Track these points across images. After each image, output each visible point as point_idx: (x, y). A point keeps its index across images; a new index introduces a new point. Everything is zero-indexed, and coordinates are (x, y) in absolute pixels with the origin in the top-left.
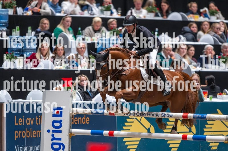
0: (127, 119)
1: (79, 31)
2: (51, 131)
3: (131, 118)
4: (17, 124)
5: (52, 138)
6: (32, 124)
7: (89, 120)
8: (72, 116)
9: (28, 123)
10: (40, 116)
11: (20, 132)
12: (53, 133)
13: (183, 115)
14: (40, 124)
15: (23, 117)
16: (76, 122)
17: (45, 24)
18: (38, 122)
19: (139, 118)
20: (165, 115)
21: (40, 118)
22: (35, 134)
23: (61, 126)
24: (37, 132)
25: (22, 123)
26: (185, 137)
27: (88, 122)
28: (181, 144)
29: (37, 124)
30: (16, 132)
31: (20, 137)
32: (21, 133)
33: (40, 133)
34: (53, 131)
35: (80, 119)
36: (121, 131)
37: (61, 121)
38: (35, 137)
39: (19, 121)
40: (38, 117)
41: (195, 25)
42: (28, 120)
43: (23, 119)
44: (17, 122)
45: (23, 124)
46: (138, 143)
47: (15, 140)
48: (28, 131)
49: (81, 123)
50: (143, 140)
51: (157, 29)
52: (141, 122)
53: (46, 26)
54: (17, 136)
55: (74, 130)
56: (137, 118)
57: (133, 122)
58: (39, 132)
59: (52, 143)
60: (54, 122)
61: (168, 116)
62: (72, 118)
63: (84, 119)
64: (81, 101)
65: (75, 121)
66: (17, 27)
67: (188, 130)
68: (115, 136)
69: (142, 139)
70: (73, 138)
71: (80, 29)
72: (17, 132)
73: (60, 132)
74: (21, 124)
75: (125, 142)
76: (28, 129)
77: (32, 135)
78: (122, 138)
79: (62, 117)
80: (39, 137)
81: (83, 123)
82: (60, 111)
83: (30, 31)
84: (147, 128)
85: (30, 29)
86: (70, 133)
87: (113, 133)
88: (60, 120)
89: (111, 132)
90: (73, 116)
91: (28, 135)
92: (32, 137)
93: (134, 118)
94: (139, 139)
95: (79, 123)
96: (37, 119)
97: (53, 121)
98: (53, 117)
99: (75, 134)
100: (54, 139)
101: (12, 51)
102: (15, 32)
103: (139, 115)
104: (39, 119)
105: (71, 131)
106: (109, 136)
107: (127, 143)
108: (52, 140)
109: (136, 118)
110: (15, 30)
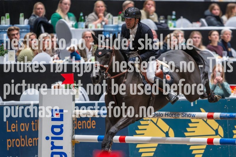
0: (141, 122)
1: (81, 17)
2: (50, 138)
3: (145, 120)
4: (10, 131)
5: (52, 146)
6: (27, 130)
7: (95, 124)
8: (74, 120)
9: (22, 129)
10: (37, 121)
11: (13, 140)
12: (53, 141)
13: (208, 114)
14: (36, 130)
15: (17, 122)
16: (80, 126)
17: (39, 9)
18: (34, 128)
19: (155, 120)
20: (186, 115)
21: (37, 122)
22: (31, 142)
23: (61, 132)
24: (34, 139)
25: (15, 129)
26: (210, 142)
27: (94, 126)
28: (206, 150)
29: (34, 130)
30: (8, 140)
31: (13, 146)
32: (14, 142)
33: (38, 140)
34: (53, 138)
35: (84, 123)
36: (133, 136)
37: (62, 125)
38: (31, 145)
39: (12, 128)
40: (34, 122)
41: (216, 7)
42: (22, 126)
43: (17, 124)
44: (10, 128)
45: (17, 131)
46: (154, 150)
47: (8, 150)
48: (23, 139)
49: (86, 128)
50: (161, 145)
51: (174, 13)
52: (157, 124)
53: (40, 12)
54: (9, 145)
55: (77, 137)
56: (153, 119)
57: (148, 125)
58: (36, 140)
59: (52, 152)
60: (53, 127)
61: (190, 116)
62: (75, 122)
63: (89, 123)
64: (85, 100)
65: (78, 125)
66: (6, 14)
67: (214, 133)
68: (126, 142)
69: (159, 144)
70: (77, 146)
71: (81, 14)
72: (10, 140)
73: (61, 138)
74: (14, 131)
75: (139, 148)
76: (22, 137)
77: (28, 144)
78: (135, 144)
79: (63, 121)
80: (36, 145)
81: (88, 128)
82: (60, 114)
83: (22, 18)
84: (165, 132)
85: (22, 16)
86: (73, 139)
87: (124, 138)
88: (60, 125)
89: (122, 137)
90: (76, 119)
91: (23, 144)
92: (27, 145)
93: (149, 120)
94: (156, 145)
95: (83, 128)
96: (33, 124)
97: (52, 125)
98: (52, 121)
99: (79, 141)
100: (53, 147)
101: (1, 43)
102: (4, 21)
103: (155, 116)
104: (35, 124)
105: (75, 137)
106: (119, 142)
107: (141, 151)
108: (52, 149)
109: (151, 120)
110: (4, 17)
